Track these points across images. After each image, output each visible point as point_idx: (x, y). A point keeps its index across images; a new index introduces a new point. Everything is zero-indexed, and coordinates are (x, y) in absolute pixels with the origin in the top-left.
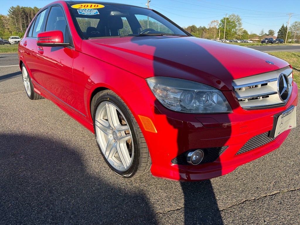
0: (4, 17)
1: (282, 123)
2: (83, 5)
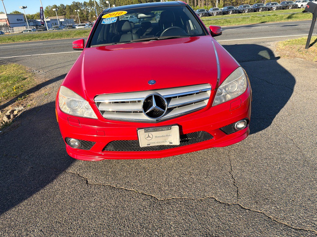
1: (149, 137)
2: (111, 13)
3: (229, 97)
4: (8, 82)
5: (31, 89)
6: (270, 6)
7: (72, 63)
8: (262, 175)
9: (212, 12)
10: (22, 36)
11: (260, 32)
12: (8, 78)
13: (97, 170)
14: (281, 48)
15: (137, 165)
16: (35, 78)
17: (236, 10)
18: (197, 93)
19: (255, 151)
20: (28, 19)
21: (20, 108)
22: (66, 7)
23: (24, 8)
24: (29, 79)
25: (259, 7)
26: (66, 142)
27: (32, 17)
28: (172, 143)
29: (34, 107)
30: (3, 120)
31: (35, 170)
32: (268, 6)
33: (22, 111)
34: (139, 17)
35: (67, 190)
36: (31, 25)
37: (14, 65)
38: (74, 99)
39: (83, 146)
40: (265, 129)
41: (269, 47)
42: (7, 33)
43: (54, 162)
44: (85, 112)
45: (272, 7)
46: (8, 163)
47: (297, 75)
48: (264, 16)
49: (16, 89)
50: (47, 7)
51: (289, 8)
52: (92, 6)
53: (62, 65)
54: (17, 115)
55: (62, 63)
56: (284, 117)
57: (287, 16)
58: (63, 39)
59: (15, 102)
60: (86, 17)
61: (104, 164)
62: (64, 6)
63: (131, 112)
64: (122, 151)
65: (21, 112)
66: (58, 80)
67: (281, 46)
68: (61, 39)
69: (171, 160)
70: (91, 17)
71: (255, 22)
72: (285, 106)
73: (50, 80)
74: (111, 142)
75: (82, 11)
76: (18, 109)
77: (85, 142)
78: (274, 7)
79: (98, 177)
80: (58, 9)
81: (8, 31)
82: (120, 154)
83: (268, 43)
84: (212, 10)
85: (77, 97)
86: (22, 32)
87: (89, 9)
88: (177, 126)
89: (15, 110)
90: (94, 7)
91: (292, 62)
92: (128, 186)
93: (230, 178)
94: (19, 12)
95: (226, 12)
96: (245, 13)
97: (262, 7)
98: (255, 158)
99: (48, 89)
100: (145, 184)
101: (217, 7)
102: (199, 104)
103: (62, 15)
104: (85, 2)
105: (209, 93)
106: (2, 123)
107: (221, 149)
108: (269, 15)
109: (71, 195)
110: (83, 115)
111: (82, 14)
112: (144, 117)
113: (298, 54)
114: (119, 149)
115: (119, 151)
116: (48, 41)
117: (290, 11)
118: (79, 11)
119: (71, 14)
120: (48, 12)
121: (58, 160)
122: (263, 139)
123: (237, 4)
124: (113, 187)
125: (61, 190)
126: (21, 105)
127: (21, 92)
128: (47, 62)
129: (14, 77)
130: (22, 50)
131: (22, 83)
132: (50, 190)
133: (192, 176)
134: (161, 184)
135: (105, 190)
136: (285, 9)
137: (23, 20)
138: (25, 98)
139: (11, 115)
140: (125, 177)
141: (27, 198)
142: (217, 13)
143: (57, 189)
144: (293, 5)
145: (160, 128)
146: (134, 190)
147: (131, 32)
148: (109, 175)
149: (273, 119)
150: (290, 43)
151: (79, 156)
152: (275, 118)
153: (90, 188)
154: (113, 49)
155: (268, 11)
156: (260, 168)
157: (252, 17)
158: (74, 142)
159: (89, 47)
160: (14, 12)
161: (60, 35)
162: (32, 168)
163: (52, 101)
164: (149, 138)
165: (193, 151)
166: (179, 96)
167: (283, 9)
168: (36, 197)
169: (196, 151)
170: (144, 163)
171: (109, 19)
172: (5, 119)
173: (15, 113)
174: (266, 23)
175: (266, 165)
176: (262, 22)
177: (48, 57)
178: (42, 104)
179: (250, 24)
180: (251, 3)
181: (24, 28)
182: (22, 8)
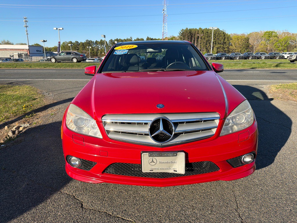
0: (175, 38)
1: (153, 161)
2: (123, 46)
3: (236, 128)
4: (19, 101)
5: (39, 108)
6: (259, 56)
7: (80, 89)
8: (272, 216)
9: (206, 57)
10: (39, 64)
11: (252, 76)
12: (20, 97)
13: (93, 194)
14: (274, 90)
15: (136, 192)
16: (45, 100)
17: (228, 57)
18: (204, 121)
19: (261, 189)
20: (46, 50)
21: (26, 125)
22: (80, 44)
23: (44, 41)
24: (38, 100)
25: (249, 55)
26: (67, 160)
27: (49, 49)
28: (177, 171)
29: (39, 125)
30: (8, 134)
31: (30, 187)
32: (257, 55)
33: (28, 128)
34: (147, 51)
35: (60, 212)
36: (47, 56)
37: (27, 86)
38: (82, 117)
39: (84, 166)
40: (269, 166)
41: (262, 89)
42: (26, 61)
43: (51, 180)
44: (90, 131)
45: (260, 57)
46: (5, 177)
47: (293, 116)
48: (254, 63)
49: (25, 107)
50: (64, 42)
51: (277, 58)
52: (102, 45)
53: (70, 90)
54: (22, 131)
55: (70, 88)
56: (287, 155)
57: (275, 65)
58: (74, 68)
59: (22, 119)
60: (96, 53)
61: (101, 188)
62: (78, 43)
63: (137, 134)
64: (123, 175)
65: (26, 129)
66: (65, 103)
67: (274, 89)
68: (73, 69)
69: (172, 191)
70: (100, 54)
71: (246, 68)
72: (286, 145)
73: (58, 102)
74: (112, 164)
75: (93, 48)
76: (24, 126)
77: (86, 162)
78: (263, 57)
79: (94, 201)
80: (73, 44)
81: (27, 59)
82: (120, 178)
83: (261, 86)
84: (207, 55)
85: (86, 116)
86: (39, 61)
87: (99, 46)
88: (183, 153)
89: (21, 127)
90: (104, 46)
91: (286, 104)
92: (125, 215)
93: (236, 217)
94: (39, 45)
95: (220, 57)
96: (236, 59)
97: (252, 56)
98: (262, 196)
99: (55, 110)
100: (144, 214)
101: (211, 53)
102: (206, 132)
103: (76, 50)
104: (96, 41)
105: (217, 122)
106: (6, 137)
107: (224, 183)
108: (259, 63)
109: (64, 218)
110: (88, 133)
111: (93, 50)
112: (150, 140)
113: (291, 97)
114: (120, 172)
115: (120, 175)
116: (61, 69)
117: (277, 61)
118: (90, 47)
119: (83, 50)
120: (64, 47)
121: (55, 179)
122: (267, 176)
123: (229, 52)
124: (109, 214)
125: (54, 212)
126: (28, 122)
127: (29, 111)
128: (57, 86)
129: (26, 97)
130: (37, 75)
131: (32, 103)
132: (42, 210)
133: (195, 211)
134: (161, 217)
135: (100, 217)
136: (273, 59)
137: (42, 51)
138: (32, 116)
139: (16, 131)
140: (122, 204)
141: (17, 217)
142: (211, 58)
143: (50, 210)
144: (280, 56)
145: (166, 154)
146: (132, 220)
147: (138, 65)
148: (105, 200)
149: (275, 156)
150: (282, 87)
151: (78, 176)
152: (277, 156)
153: (85, 213)
154: (121, 77)
155: (258, 59)
156: (269, 208)
157: (243, 63)
158: (75, 161)
159: (100, 72)
160: (36, 45)
161: (71, 66)
162: (28, 184)
163: (57, 121)
164: (153, 164)
165: (195, 183)
166: (187, 122)
167: (271, 59)
168: (27, 217)
169: (198, 183)
170: (144, 191)
171: (121, 50)
172: (10, 134)
173: (20, 129)
174: (257, 69)
175: (275, 205)
176: (253, 68)
177: (59, 82)
178: (47, 123)
179: (242, 69)
180: (241, 52)
181: (42, 58)
182: (43, 42)
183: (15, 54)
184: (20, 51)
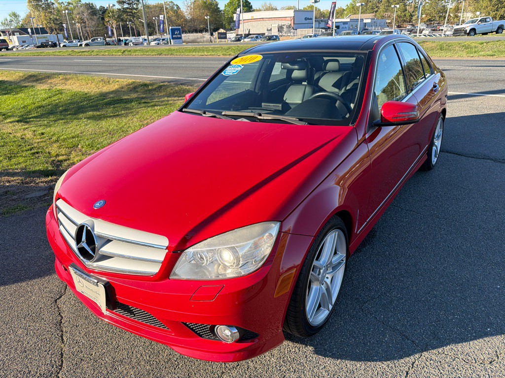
1: (80, 282)
36: (321, 27)
88: (102, 285)
103: (372, 13)
111: (406, 11)
118: (398, 6)
119: (387, 10)
159: (181, 110)
160: (309, 7)
164: (81, 285)
171: (235, 66)
183: (274, 25)
184: (282, 20)
